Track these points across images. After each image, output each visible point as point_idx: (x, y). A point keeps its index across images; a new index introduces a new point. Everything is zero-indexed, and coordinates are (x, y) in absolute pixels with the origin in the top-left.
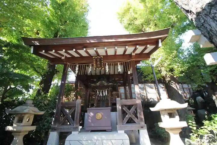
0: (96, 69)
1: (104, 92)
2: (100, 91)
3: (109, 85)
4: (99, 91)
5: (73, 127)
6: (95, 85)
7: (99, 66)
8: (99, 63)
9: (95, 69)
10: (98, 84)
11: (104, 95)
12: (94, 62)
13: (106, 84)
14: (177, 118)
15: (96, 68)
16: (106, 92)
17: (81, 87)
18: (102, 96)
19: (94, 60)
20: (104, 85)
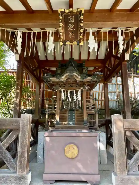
0: (65, 45)
1: (75, 94)
2: (67, 91)
3: (84, 80)
5: (15, 175)
6: (58, 80)
7: (71, 35)
9: (62, 44)
10: (63, 78)
11: (75, 99)
12: (61, 24)
13: (79, 78)
15: (64, 42)
16: (79, 94)
17: (28, 80)
19: (61, 17)
20: (76, 81)
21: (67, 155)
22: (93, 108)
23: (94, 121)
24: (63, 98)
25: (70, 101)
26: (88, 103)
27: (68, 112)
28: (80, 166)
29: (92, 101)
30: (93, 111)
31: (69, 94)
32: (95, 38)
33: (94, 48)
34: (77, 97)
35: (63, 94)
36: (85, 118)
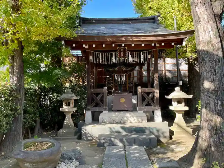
1: (122, 77)
3: (127, 70)
4: (117, 76)
5: (103, 108)
6: (113, 70)
7: (122, 55)
8: (122, 53)
10: (116, 69)
11: (122, 79)
12: (118, 52)
13: (124, 69)
14: (183, 104)
15: (119, 58)
16: (124, 76)
18: (120, 81)
19: (118, 50)
20: (123, 70)
21: (121, 102)
22: (131, 84)
23: (132, 90)
24: (116, 79)
25: (120, 80)
26: (129, 81)
27: (118, 86)
28: (125, 105)
29: (131, 79)
30: (131, 85)
31: (119, 77)
32: (131, 56)
33: (131, 60)
34: (123, 78)
35: (116, 77)
36: (127, 89)
